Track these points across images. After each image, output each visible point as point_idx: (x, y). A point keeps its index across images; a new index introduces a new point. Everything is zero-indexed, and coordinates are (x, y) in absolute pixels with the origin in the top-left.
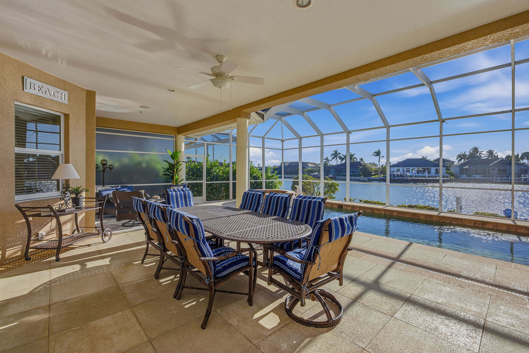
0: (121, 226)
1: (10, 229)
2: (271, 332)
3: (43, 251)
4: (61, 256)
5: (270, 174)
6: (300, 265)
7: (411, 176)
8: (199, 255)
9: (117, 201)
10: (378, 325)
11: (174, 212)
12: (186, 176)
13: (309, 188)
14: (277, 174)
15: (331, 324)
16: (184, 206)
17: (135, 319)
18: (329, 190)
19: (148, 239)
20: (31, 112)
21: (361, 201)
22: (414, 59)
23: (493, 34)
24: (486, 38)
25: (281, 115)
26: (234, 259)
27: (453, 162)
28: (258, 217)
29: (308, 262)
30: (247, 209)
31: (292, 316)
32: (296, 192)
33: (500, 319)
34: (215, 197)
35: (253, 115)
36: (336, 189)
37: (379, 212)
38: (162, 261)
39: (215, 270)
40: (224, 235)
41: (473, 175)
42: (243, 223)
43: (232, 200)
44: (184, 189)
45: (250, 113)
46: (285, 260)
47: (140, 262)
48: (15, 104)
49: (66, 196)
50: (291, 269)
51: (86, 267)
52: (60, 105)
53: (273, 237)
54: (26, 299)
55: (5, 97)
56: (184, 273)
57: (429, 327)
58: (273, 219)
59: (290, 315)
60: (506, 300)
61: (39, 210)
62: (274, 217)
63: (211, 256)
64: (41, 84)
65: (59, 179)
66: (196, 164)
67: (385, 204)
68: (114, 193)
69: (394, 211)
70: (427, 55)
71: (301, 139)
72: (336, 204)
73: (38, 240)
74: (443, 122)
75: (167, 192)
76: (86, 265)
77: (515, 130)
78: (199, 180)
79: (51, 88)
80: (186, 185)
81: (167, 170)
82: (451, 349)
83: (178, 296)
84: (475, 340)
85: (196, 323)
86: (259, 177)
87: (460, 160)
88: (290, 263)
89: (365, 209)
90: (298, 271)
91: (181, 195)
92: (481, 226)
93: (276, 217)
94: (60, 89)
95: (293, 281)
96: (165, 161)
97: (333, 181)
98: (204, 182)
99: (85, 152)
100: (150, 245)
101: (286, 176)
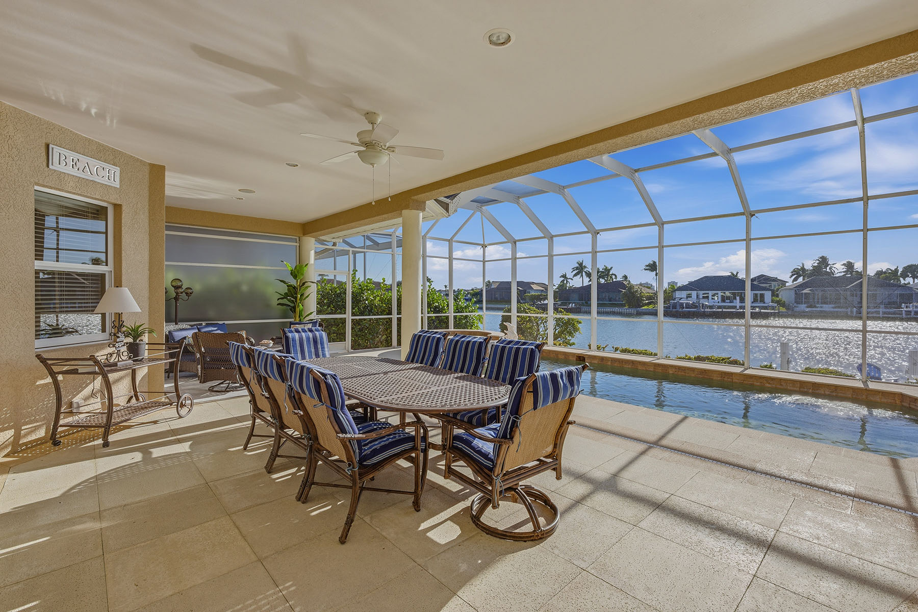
0: (206, 390)
1: (27, 395)
2: (446, 548)
3: (81, 431)
4: (112, 438)
5: (463, 303)
6: (491, 445)
7: (711, 307)
8: (336, 431)
9: (200, 350)
10: (612, 537)
11: (298, 364)
12: (317, 307)
13: (530, 328)
14: (476, 303)
15: (538, 536)
16: (314, 356)
17: (236, 530)
18: (564, 331)
19: (254, 411)
20: (60, 201)
21: (616, 349)
22: (682, 120)
23: (799, 87)
24: (790, 92)
25: (482, 202)
26: (390, 438)
27: (784, 283)
28: (434, 374)
29: (502, 440)
30: (417, 362)
31: (480, 525)
32: (506, 334)
33: (800, 528)
34: (367, 343)
35: (431, 204)
36: (576, 330)
37: (644, 368)
38: (278, 446)
39: (360, 453)
40: (375, 402)
41: (818, 306)
42: (408, 383)
43: (397, 348)
44: (313, 328)
45: (425, 202)
46: (470, 439)
47: (242, 447)
48: (35, 190)
49: (118, 340)
50: (480, 452)
51: (151, 456)
52: (106, 189)
53: (453, 403)
54: (62, 503)
55: (20, 180)
56: (313, 461)
57: (690, 540)
58: (456, 378)
59: (478, 523)
60: (819, 502)
61: (73, 363)
62: (460, 375)
63: (354, 433)
64: (76, 156)
65: (105, 313)
66: (335, 285)
67: (656, 355)
68: (195, 336)
69: (670, 366)
70: (701, 116)
71: (515, 243)
72: (573, 354)
73: (71, 413)
74: (753, 215)
75: (285, 333)
76: (151, 453)
77: (868, 230)
78: (340, 313)
79: (92, 161)
80: (317, 322)
81: (285, 296)
82: (715, 569)
83: (303, 497)
84: (754, 558)
85: (331, 535)
86: (443, 309)
87: (795, 280)
88: (477, 443)
89: (622, 362)
90: (489, 456)
91: (308, 339)
92: (811, 390)
93: (463, 374)
94: (106, 164)
95: (481, 472)
96: (281, 281)
97: (571, 316)
98: (348, 316)
99: (147, 267)
100: (258, 421)
101: (490, 306)
